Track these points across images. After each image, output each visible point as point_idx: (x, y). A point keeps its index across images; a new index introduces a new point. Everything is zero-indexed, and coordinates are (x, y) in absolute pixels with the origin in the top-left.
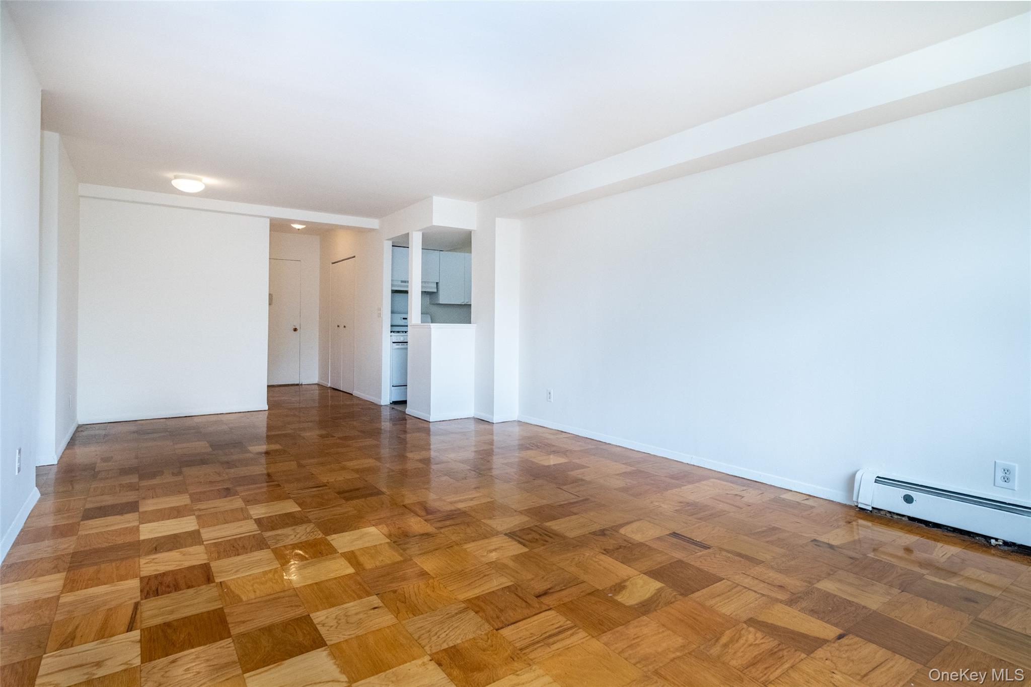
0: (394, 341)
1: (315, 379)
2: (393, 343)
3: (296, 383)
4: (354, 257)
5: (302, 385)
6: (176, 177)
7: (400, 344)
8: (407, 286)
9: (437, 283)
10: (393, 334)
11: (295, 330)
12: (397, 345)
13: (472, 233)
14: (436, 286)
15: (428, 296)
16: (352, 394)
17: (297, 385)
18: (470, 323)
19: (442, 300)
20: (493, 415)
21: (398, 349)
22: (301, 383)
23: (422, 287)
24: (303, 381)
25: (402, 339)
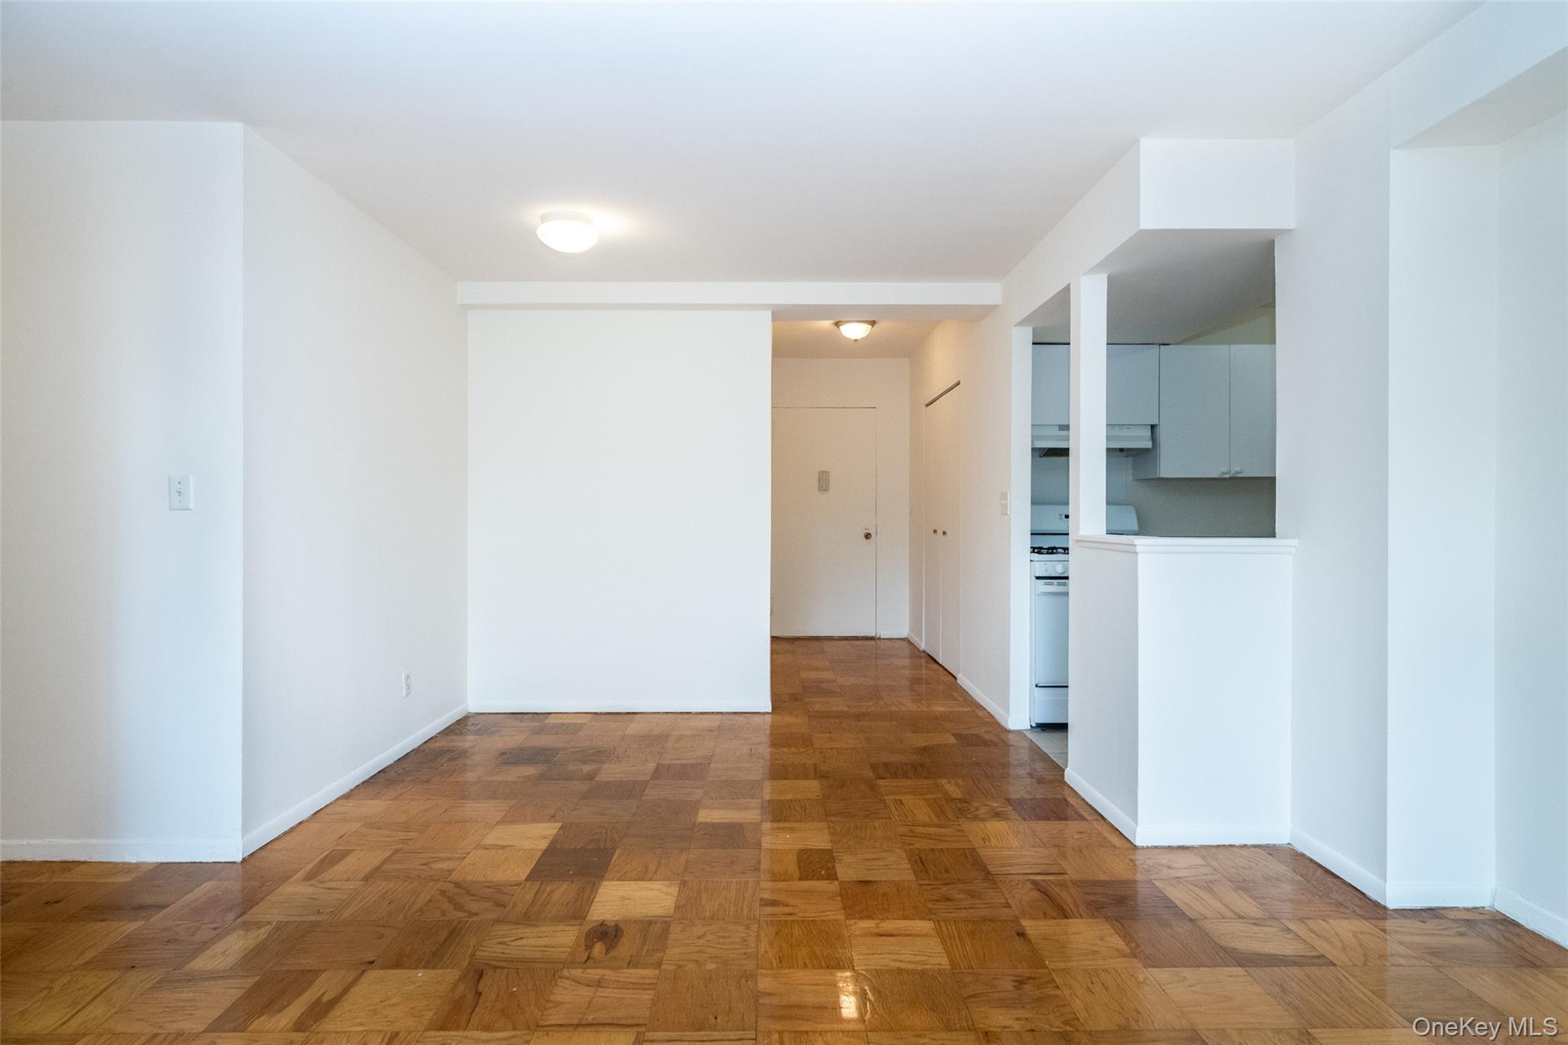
0: (1037, 575)
1: (903, 631)
2: (1038, 578)
3: (870, 635)
4: (958, 384)
5: (880, 639)
6: (544, 219)
7: (1055, 581)
8: (1067, 439)
9: (1153, 427)
10: (1036, 556)
11: (868, 536)
12: (1046, 584)
13: (1276, 243)
14: (1150, 434)
15: (1130, 460)
16: (955, 678)
17: (872, 638)
18: (1273, 535)
19: (1168, 468)
20: (1385, 881)
21: (1050, 594)
22: (878, 636)
23: (1108, 438)
24: (882, 633)
25: (1058, 570)
